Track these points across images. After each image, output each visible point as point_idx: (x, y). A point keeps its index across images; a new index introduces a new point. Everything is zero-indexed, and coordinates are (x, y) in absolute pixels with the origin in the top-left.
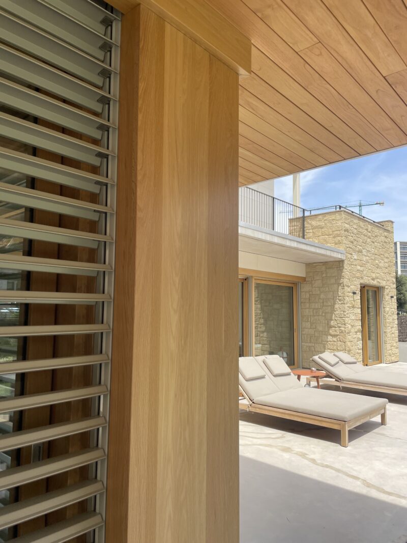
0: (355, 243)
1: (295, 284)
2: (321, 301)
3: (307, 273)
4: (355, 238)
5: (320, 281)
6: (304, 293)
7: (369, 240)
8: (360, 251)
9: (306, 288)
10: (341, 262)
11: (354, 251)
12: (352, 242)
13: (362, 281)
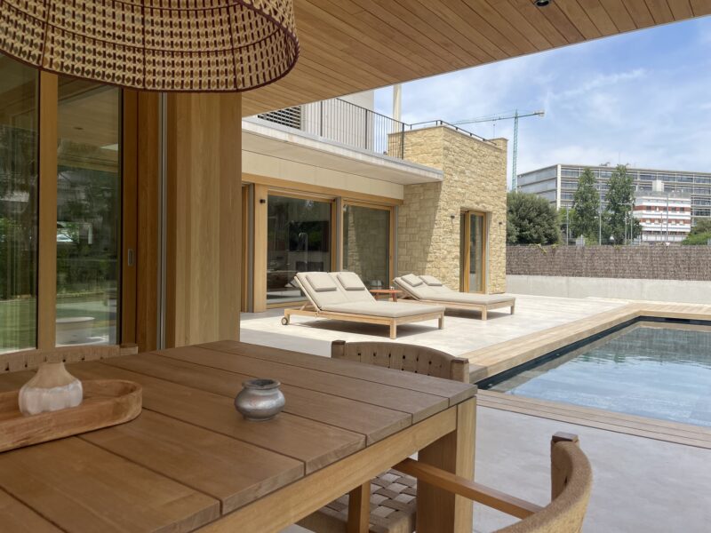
0: (457, 162)
1: (393, 207)
2: (418, 225)
3: (405, 195)
4: (458, 157)
5: (417, 204)
6: (401, 217)
7: (474, 160)
8: (462, 172)
9: (403, 211)
10: (439, 183)
11: (456, 172)
12: (453, 162)
13: (463, 205)
